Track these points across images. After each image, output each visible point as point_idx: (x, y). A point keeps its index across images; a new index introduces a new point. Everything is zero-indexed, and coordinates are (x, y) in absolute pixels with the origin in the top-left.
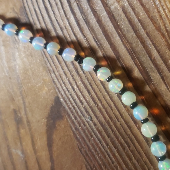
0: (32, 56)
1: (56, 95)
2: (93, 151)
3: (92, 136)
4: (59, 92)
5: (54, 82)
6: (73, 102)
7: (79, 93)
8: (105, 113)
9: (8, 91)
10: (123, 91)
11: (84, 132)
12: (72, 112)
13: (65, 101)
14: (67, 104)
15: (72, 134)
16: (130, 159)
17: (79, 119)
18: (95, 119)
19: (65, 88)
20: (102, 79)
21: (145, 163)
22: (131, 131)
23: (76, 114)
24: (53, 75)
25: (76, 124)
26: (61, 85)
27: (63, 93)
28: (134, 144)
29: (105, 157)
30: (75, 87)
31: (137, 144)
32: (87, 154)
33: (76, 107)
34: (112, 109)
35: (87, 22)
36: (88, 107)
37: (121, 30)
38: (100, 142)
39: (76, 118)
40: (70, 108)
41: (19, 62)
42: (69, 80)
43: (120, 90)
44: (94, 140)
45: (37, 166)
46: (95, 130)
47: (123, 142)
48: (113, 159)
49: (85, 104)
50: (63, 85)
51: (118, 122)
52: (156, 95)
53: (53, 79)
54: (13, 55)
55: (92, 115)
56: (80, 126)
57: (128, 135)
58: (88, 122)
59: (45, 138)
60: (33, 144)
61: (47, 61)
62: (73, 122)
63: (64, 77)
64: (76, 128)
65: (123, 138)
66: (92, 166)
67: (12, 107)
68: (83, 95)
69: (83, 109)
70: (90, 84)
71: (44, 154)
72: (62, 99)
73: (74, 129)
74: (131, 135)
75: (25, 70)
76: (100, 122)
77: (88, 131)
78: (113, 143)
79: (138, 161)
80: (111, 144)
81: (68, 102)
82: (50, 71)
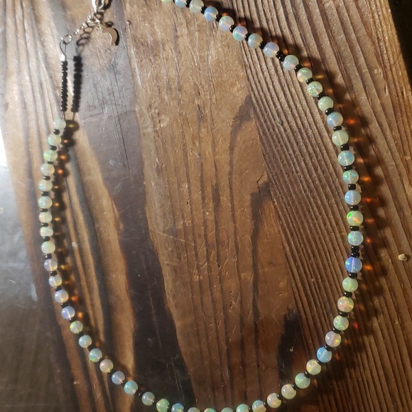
0: (228, 47)
1: (248, 93)
2: (278, 157)
3: (279, 142)
4: (252, 90)
5: (248, 79)
6: (265, 103)
7: (273, 93)
8: (298, 120)
9: (195, 83)
10: (322, 95)
11: (272, 137)
12: (263, 115)
13: (258, 102)
14: (258, 104)
15: (258, 138)
16: (316, 170)
17: (269, 123)
18: (286, 124)
19: (259, 88)
20: (301, 81)
21: (331, 174)
22: (322, 139)
23: (266, 117)
24: (249, 71)
25: (265, 127)
26: (255, 84)
27: (256, 92)
28: (322, 154)
29: (290, 165)
30: (271, 87)
31: (325, 154)
32: (270, 161)
33: (268, 110)
34: (306, 115)
35: (297, 17)
36: (281, 110)
37: (331, 31)
38: (288, 149)
39: (265, 122)
40: (261, 110)
41: (213, 52)
42: (265, 79)
43: (318, 93)
44: (281, 146)
45: (214, 170)
46: (284, 135)
47: (312, 151)
48: (298, 168)
49: (279, 107)
50: (258, 84)
51: (309, 129)
52: (354, 104)
53: (248, 76)
54: (208, 43)
55: (284, 120)
56: (269, 130)
57: (318, 144)
58: (278, 126)
59: (228, 141)
60: (214, 145)
61: (245, 55)
62: (262, 125)
63: (260, 75)
64: (264, 132)
65: (312, 146)
66: (274, 174)
67: (196, 102)
68: (278, 97)
69: (275, 112)
70: (288, 85)
71: (224, 158)
72: (254, 99)
73: (261, 133)
74: (321, 144)
75: (219, 62)
76: (291, 127)
77: (277, 136)
78: (301, 152)
79: (323, 172)
80: (298, 153)
81: (260, 103)
82: (245, 66)
